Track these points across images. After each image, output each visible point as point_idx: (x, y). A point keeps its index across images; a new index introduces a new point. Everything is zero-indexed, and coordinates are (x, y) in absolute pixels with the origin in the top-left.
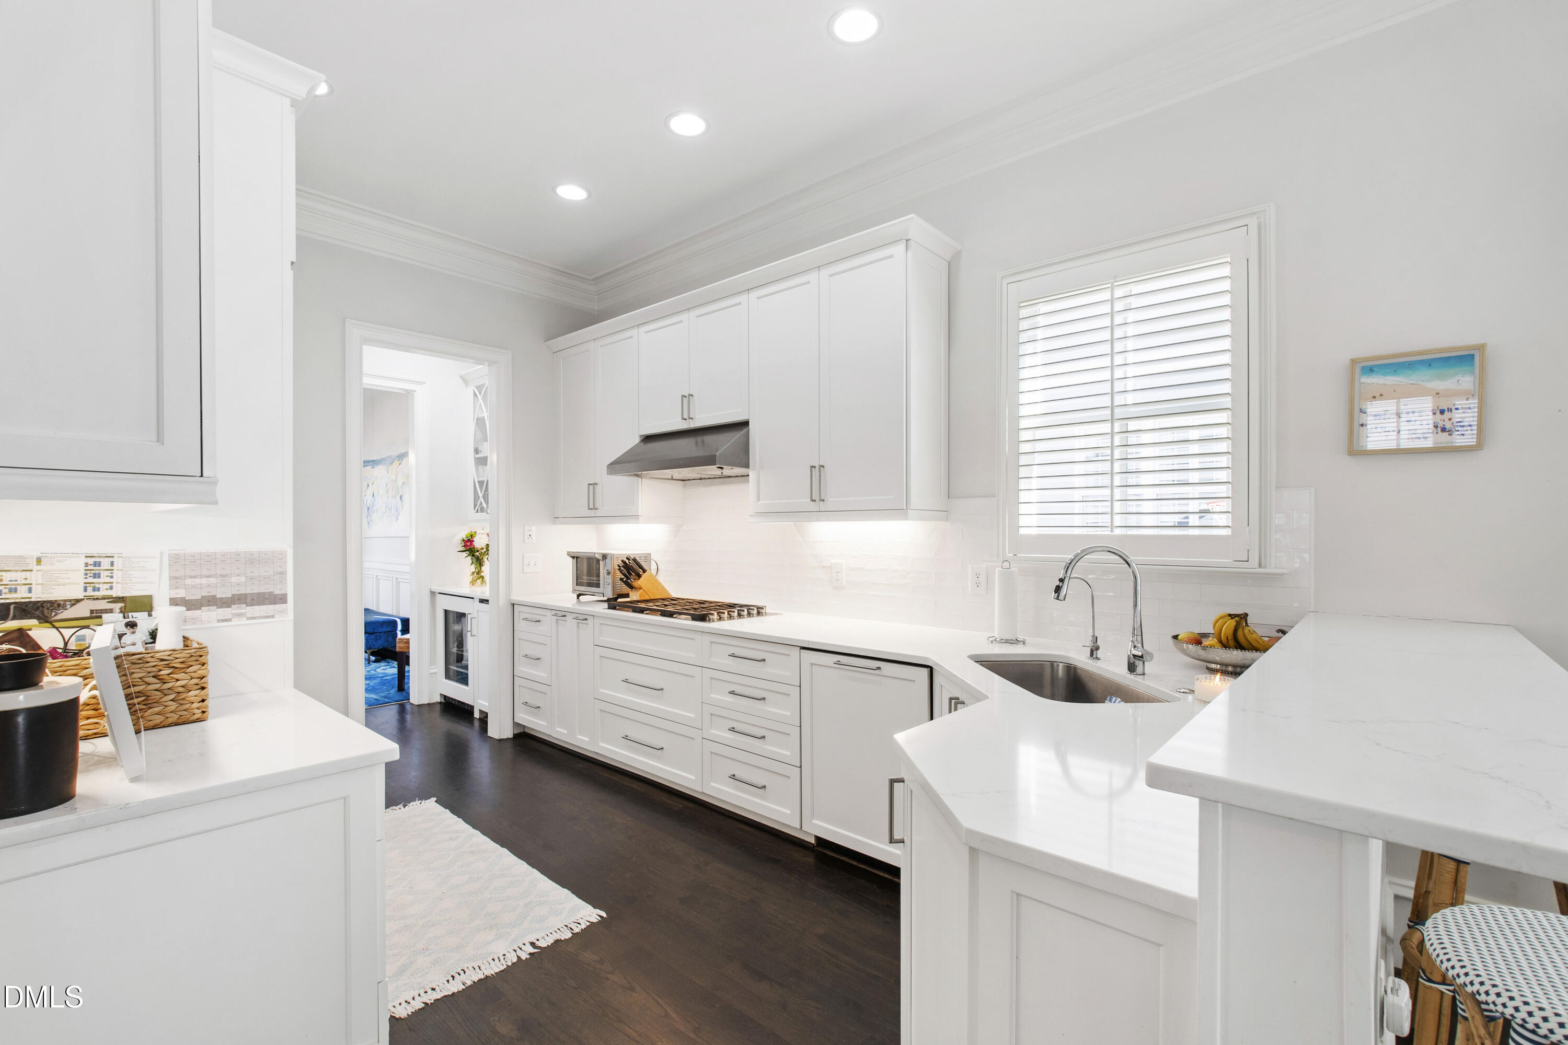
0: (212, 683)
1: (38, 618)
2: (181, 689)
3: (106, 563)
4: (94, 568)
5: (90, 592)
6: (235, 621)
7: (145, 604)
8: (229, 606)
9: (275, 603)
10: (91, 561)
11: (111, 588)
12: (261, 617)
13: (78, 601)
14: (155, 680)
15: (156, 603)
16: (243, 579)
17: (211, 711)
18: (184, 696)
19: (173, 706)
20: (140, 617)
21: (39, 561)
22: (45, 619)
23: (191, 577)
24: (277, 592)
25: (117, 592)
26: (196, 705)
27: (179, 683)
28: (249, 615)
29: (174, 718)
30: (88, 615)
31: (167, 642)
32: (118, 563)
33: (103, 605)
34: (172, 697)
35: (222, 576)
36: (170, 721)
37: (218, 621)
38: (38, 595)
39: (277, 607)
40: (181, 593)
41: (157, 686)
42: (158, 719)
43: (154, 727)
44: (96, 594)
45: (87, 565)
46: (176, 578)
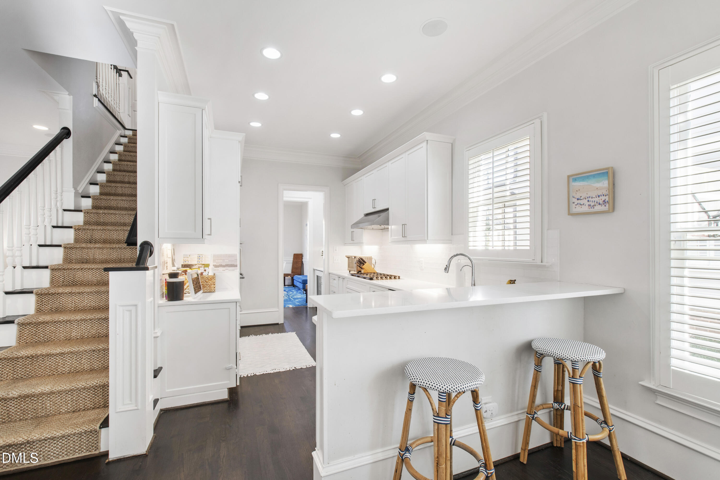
0: (217, 284)
1: (189, 268)
2: (210, 284)
3: (201, 256)
4: (199, 257)
5: (198, 263)
6: (226, 271)
7: (207, 266)
8: (225, 267)
9: (235, 267)
10: (198, 256)
11: (202, 262)
12: (231, 270)
13: (196, 264)
14: (205, 282)
15: (210, 265)
16: (228, 261)
17: (216, 290)
18: (211, 286)
19: (209, 288)
20: (206, 268)
21: (190, 255)
22: (190, 268)
23: (217, 260)
24: (235, 264)
25: (203, 263)
26: (213, 288)
27: (210, 283)
28: (229, 270)
29: (209, 291)
30: (198, 268)
31: (211, 274)
32: (203, 256)
33: (200, 266)
34: (208, 286)
35: (223, 260)
36: (208, 291)
37: (223, 270)
38: (189, 263)
39: (235, 268)
40: (215, 264)
41: (206, 283)
42: (206, 291)
43: (205, 292)
44: (200, 263)
45: (198, 257)
46: (214, 260)
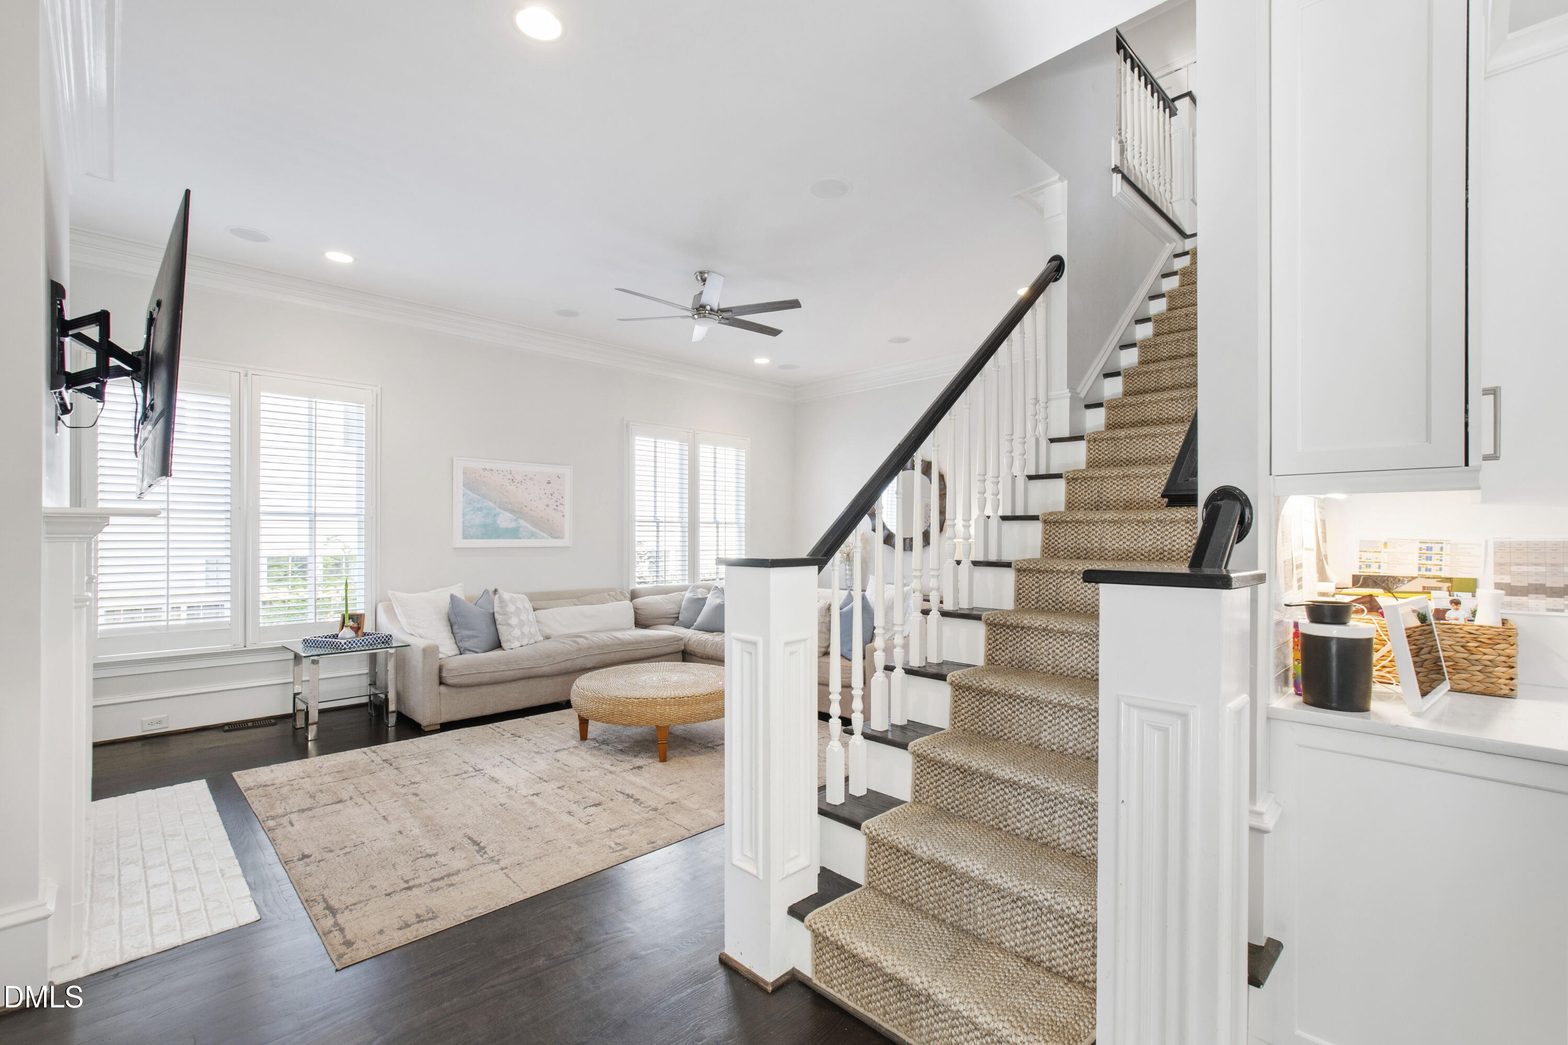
0: (1520, 662)
1: (1384, 589)
2: (1489, 663)
3: (1436, 549)
4: (1427, 551)
5: (1423, 572)
7: (1471, 586)
8: (1561, 596)
10: (1424, 546)
11: (1441, 569)
13: (1413, 578)
14: (1462, 650)
15: (1481, 583)
17: (1519, 690)
18: (1491, 669)
19: (1480, 677)
20: (1463, 596)
21: (1385, 544)
22: (1388, 590)
23: (1518, 564)
25: (1445, 574)
26: (1502, 681)
27: (1485, 657)
29: (1481, 687)
30: (1421, 590)
31: (1487, 618)
32: (1447, 549)
33: (1433, 583)
34: (1479, 668)
35: (1552, 565)
36: (1477, 689)
37: (1548, 610)
38: (1384, 572)
40: (1506, 579)
41: (1465, 655)
42: (1466, 685)
43: (1461, 691)
44: (1428, 574)
45: (1421, 549)
46: (1501, 564)
